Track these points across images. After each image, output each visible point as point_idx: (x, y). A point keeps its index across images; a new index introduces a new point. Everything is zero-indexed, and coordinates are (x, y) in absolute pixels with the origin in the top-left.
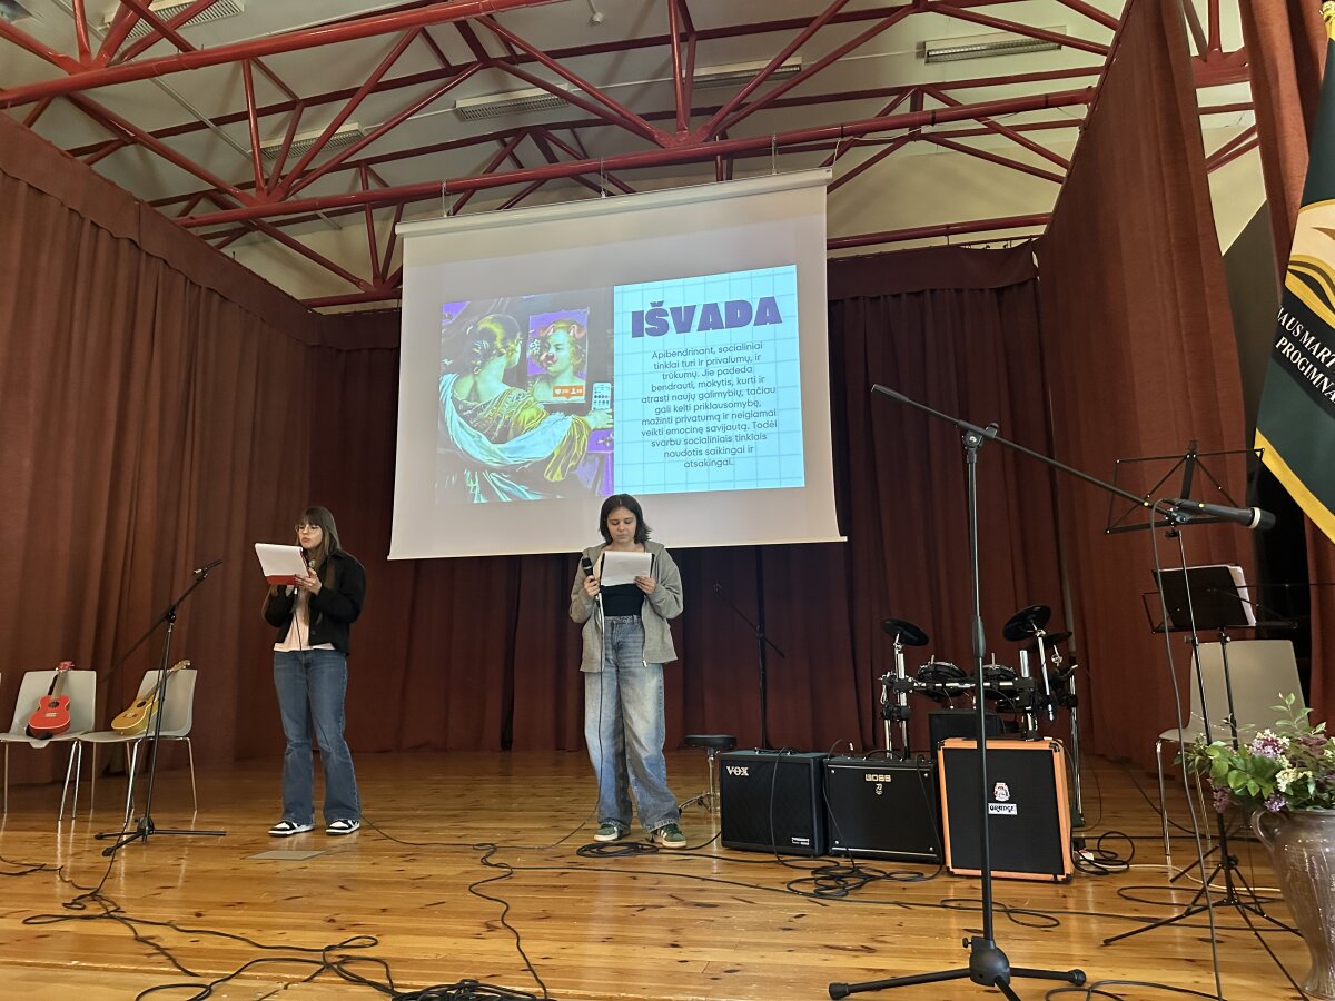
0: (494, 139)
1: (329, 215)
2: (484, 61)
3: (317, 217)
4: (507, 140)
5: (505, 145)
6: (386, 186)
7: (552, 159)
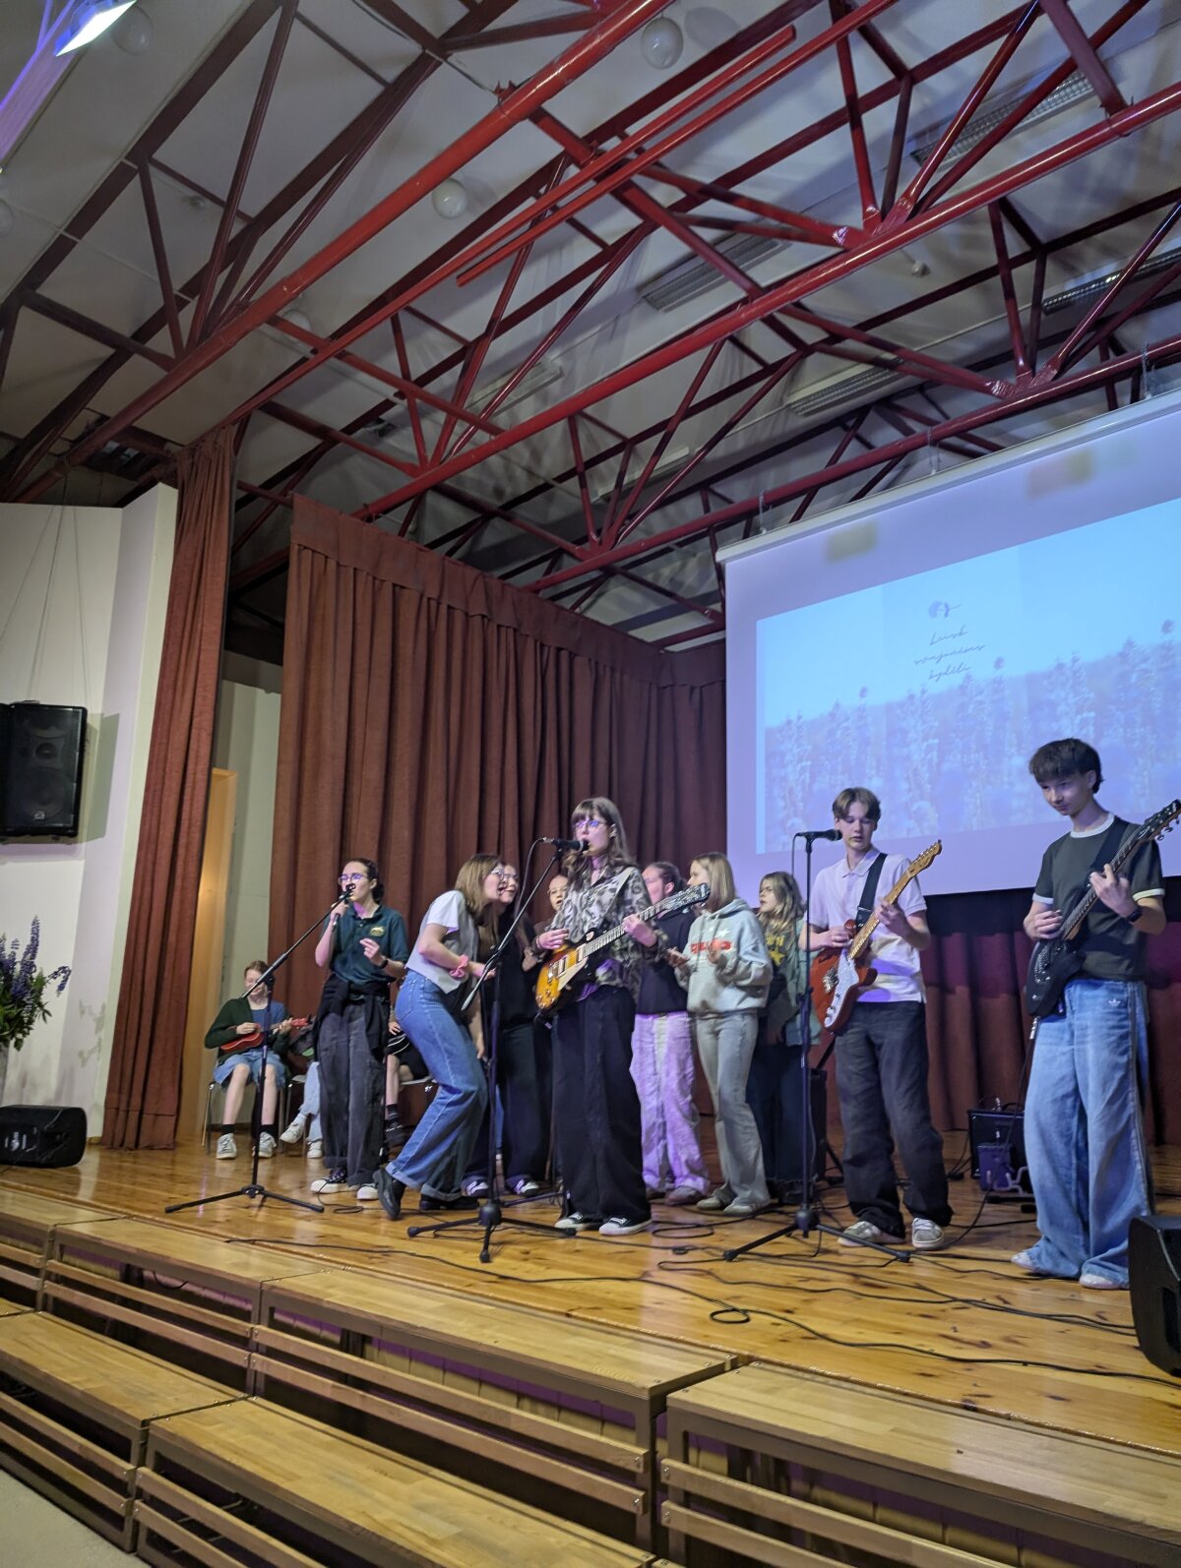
0: (835, 426)
1: (680, 545)
2: (804, 350)
3: (668, 550)
4: (851, 423)
5: (846, 428)
6: (730, 502)
7: (907, 431)
